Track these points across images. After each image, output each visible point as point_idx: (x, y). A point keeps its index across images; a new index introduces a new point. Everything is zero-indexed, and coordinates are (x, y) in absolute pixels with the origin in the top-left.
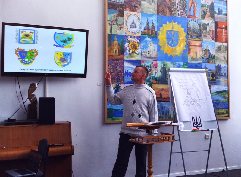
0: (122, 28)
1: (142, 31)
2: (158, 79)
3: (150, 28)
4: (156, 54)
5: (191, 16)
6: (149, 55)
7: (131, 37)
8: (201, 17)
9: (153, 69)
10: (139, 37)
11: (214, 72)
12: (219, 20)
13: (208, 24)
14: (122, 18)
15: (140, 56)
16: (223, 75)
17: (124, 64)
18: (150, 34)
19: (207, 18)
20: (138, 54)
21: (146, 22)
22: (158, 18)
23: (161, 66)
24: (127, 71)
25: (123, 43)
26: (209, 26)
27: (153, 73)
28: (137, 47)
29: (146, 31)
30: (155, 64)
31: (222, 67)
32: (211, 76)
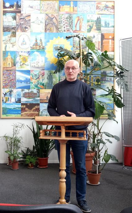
0: (14, 45)
1: (31, 47)
2: (45, 85)
3: (39, 44)
4: (43, 64)
5: (77, 31)
6: (37, 66)
7: (22, 52)
8: (87, 30)
9: (40, 77)
10: (29, 52)
11: (100, 78)
12: (106, 32)
13: (94, 37)
14: (14, 38)
15: (29, 66)
16: (109, 80)
17: (16, 73)
18: (38, 49)
19: (93, 31)
20: (28, 65)
21: (35, 39)
22: (45, 35)
23: (48, 74)
24: (18, 79)
25: (15, 57)
26: (95, 38)
27: (41, 80)
28: (27, 60)
29: (35, 46)
30: (42, 73)
31: (108, 73)
32: (96, 82)
